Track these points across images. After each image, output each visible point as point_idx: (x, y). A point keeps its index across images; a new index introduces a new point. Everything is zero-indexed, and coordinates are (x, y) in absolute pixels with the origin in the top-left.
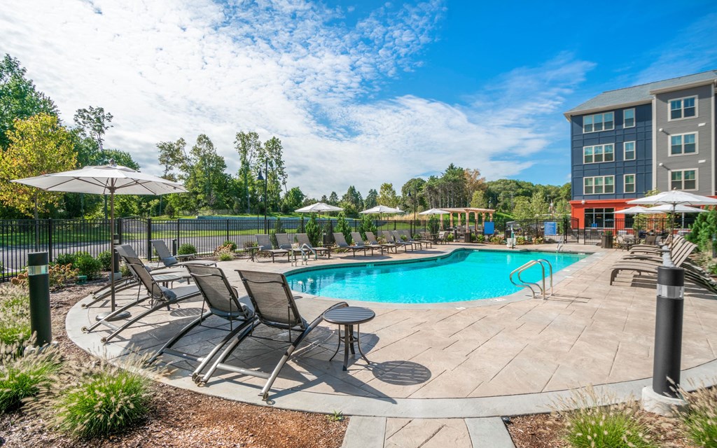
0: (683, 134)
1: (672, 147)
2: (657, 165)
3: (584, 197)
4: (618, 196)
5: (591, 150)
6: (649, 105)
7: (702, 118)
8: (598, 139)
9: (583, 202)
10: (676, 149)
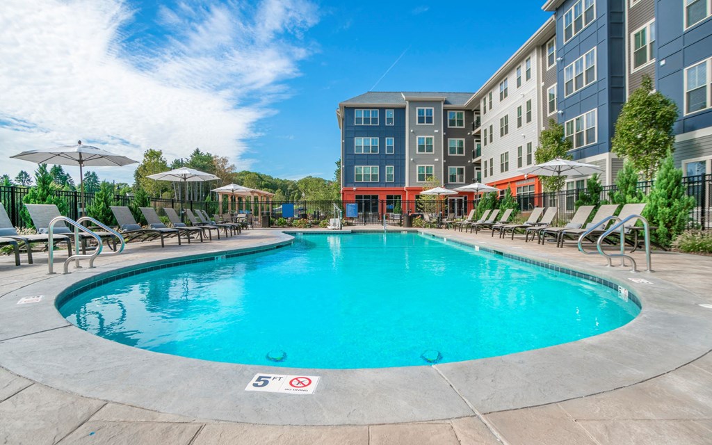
0: (425, 137)
1: (419, 146)
2: (410, 160)
3: (355, 184)
4: (381, 185)
5: (361, 142)
6: (404, 109)
7: (437, 126)
8: (367, 131)
9: (354, 189)
10: (421, 148)
